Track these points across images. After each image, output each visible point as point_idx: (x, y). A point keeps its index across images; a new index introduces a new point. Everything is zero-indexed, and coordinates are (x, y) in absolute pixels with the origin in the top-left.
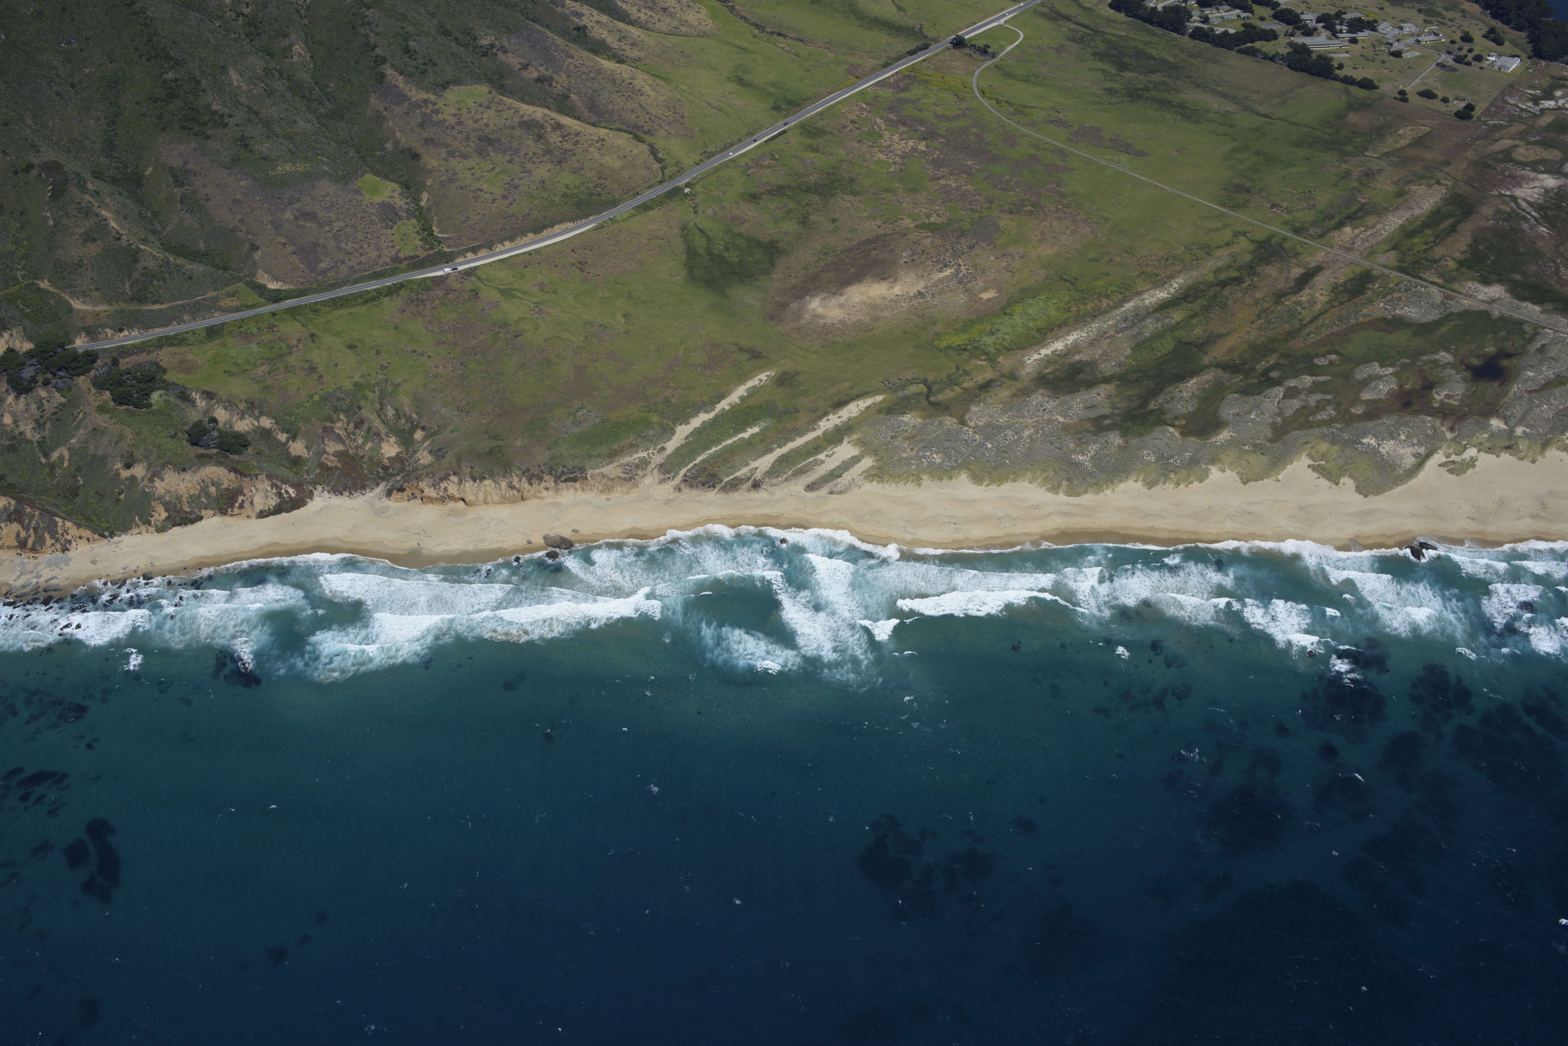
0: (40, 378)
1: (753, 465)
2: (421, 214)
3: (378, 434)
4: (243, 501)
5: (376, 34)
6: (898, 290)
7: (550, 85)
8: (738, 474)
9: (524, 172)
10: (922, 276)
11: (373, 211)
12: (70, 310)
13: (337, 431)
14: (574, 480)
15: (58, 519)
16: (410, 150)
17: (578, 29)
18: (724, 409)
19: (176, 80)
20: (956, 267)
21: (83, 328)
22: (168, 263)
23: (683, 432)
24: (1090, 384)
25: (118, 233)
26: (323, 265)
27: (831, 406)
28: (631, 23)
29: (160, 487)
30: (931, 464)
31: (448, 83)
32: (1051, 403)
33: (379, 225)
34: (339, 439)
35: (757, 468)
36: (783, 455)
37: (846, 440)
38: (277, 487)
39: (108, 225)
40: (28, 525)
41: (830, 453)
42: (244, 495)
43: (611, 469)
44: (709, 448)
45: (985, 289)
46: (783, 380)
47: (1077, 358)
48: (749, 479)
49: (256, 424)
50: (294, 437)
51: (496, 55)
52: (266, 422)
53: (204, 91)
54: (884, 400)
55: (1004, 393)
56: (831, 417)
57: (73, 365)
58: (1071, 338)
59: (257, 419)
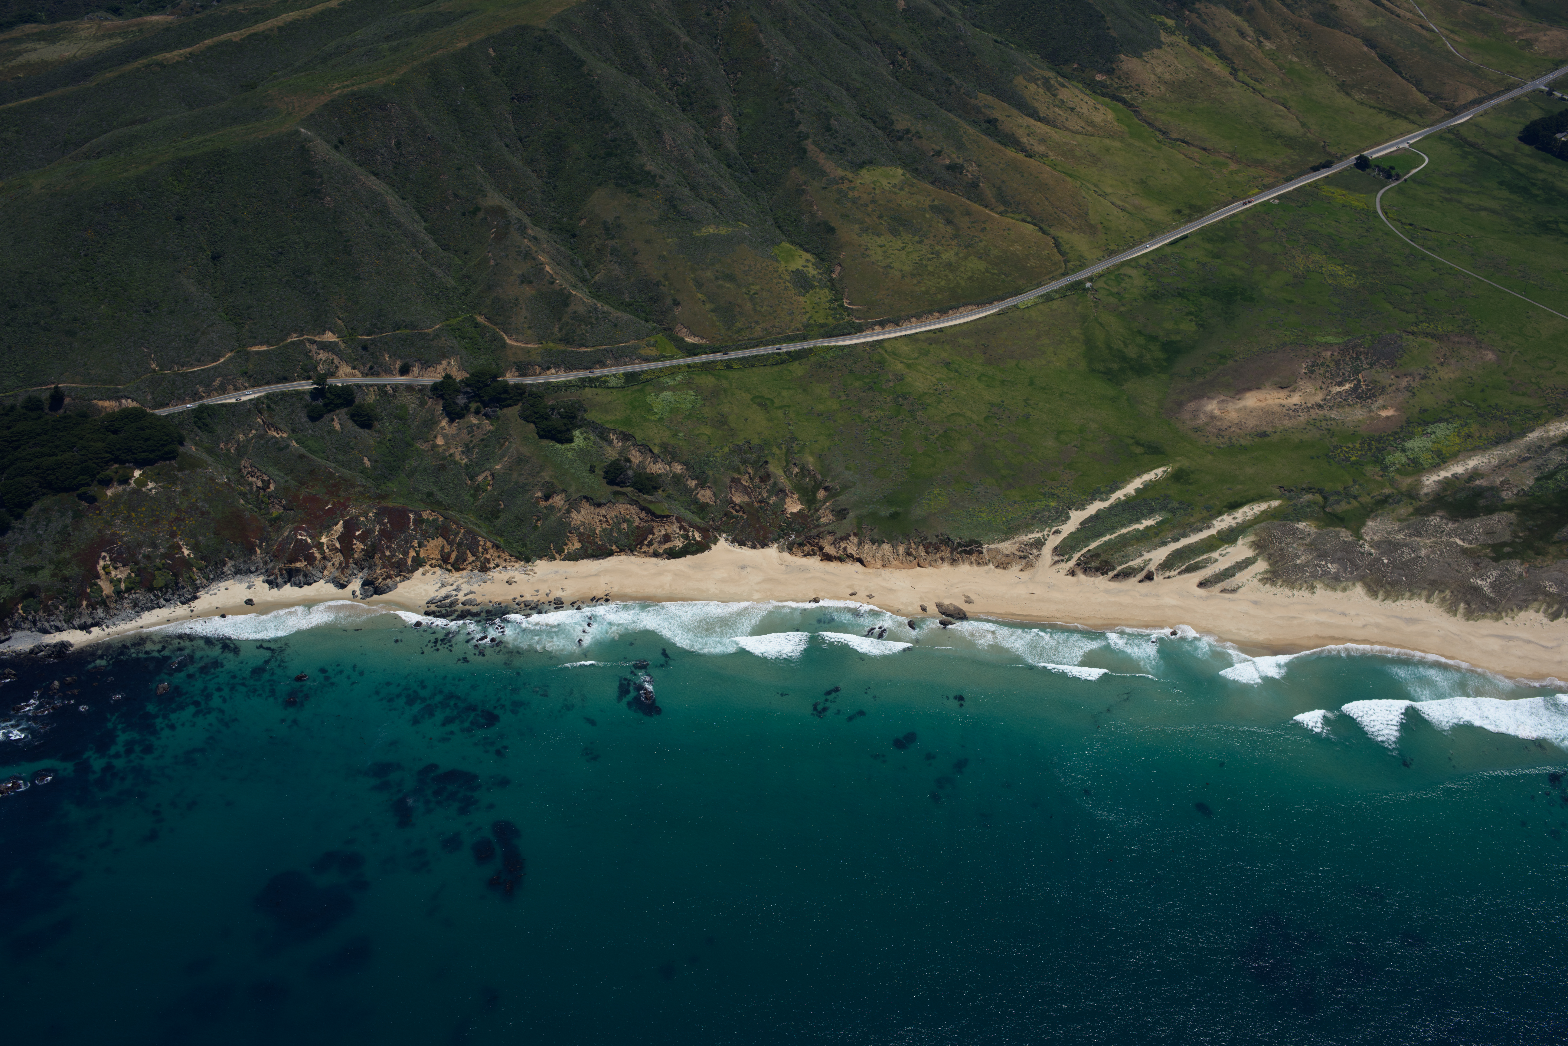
0: (473, 406)
1: (1147, 556)
2: (833, 285)
3: (782, 491)
4: (652, 540)
5: (801, 111)
6: (1296, 399)
7: (961, 173)
8: (1131, 563)
9: (932, 254)
10: (1321, 388)
11: (788, 278)
12: (504, 345)
13: (744, 483)
14: (970, 553)
15: (480, 538)
16: (826, 223)
17: (989, 121)
18: (1119, 498)
19: (614, 140)
20: (1355, 382)
21: (515, 363)
22: (596, 309)
23: (1077, 518)
24: (1490, 510)
25: (552, 277)
26: (739, 325)
27: (1226, 507)
28: (1040, 119)
29: (577, 518)
30: (1326, 573)
31: (864, 163)
32: (1450, 525)
33: (793, 291)
34: (745, 491)
35: (1151, 560)
36: (1177, 550)
37: (1240, 541)
38: (685, 530)
39: (543, 269)
40: (454, 541)
41: (1224, 552)
42: (654, 534)
43: (1007, 547)
44: (1101, 535)
45: (1384, 407)
46: (1178, 477)
47: (1477, 482)
48: (1142, 569)
49: (668, 468)
50: (702, 485)
51: (911, 140)
52: (678, 468)
53: (639, 152)
54: (1280, 506)
55: (1404, 510)
56: (1225, 517)
57: (504, 396)
58: (1472, 463)
59: (669, 464)
